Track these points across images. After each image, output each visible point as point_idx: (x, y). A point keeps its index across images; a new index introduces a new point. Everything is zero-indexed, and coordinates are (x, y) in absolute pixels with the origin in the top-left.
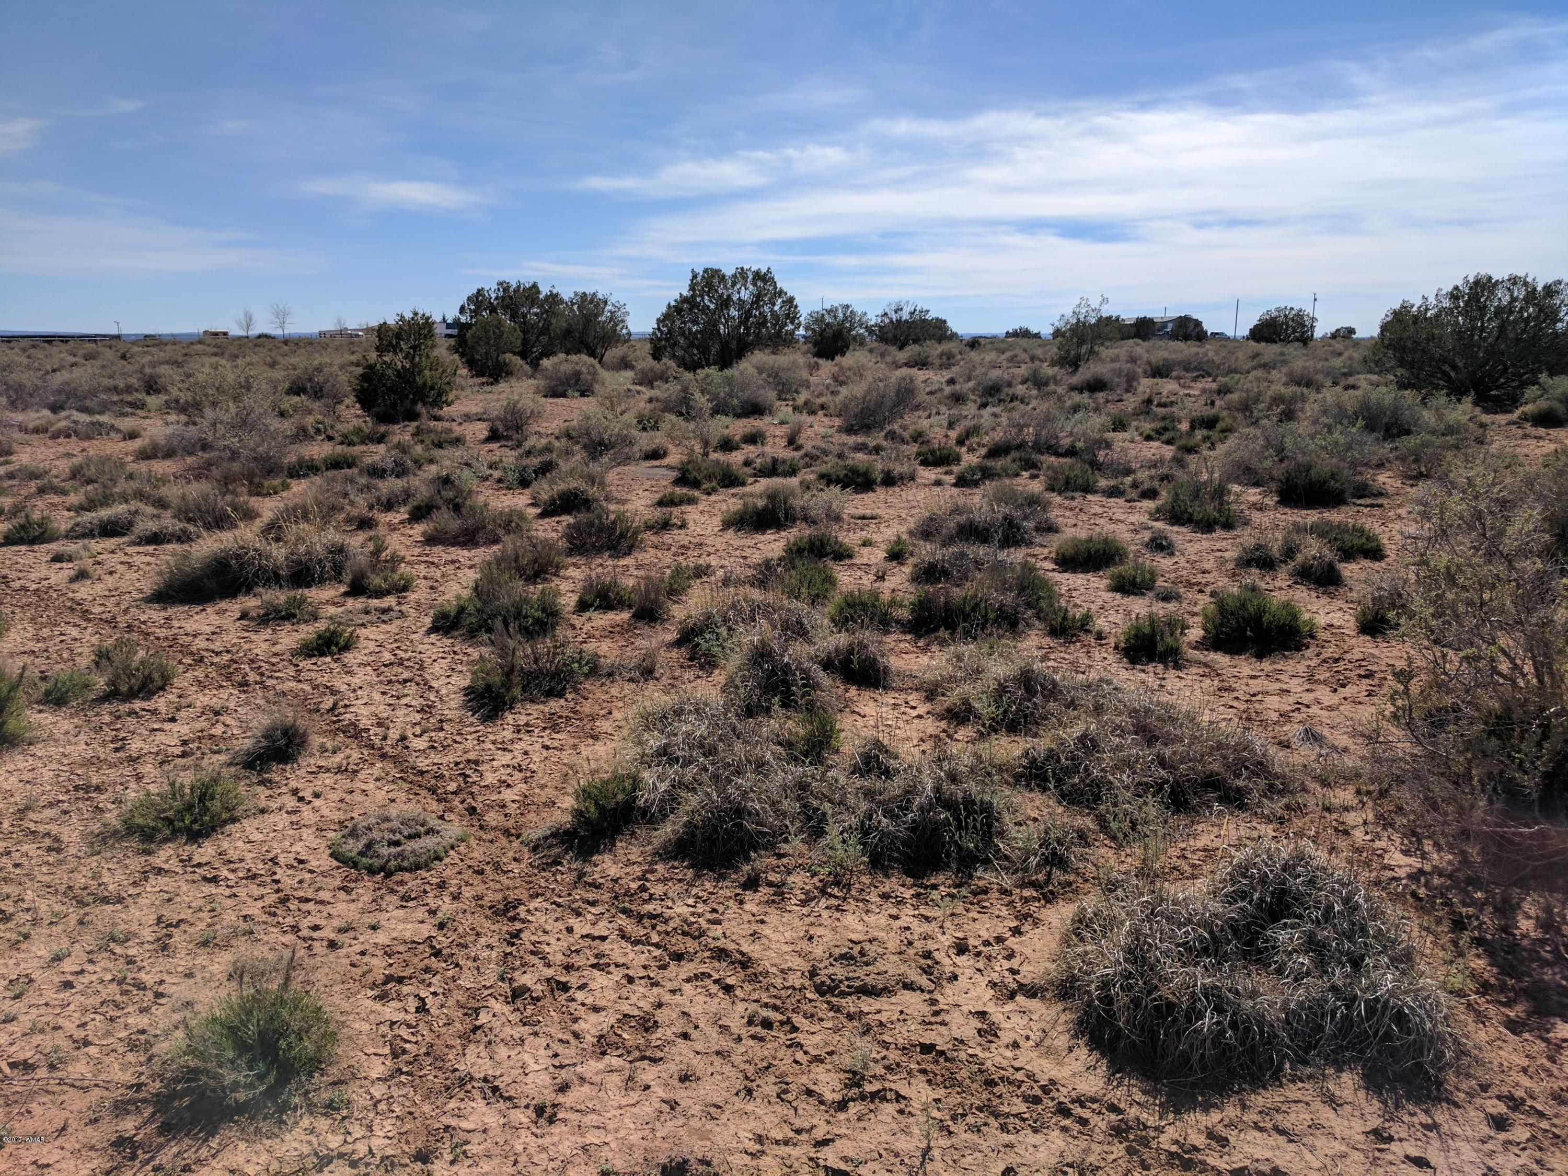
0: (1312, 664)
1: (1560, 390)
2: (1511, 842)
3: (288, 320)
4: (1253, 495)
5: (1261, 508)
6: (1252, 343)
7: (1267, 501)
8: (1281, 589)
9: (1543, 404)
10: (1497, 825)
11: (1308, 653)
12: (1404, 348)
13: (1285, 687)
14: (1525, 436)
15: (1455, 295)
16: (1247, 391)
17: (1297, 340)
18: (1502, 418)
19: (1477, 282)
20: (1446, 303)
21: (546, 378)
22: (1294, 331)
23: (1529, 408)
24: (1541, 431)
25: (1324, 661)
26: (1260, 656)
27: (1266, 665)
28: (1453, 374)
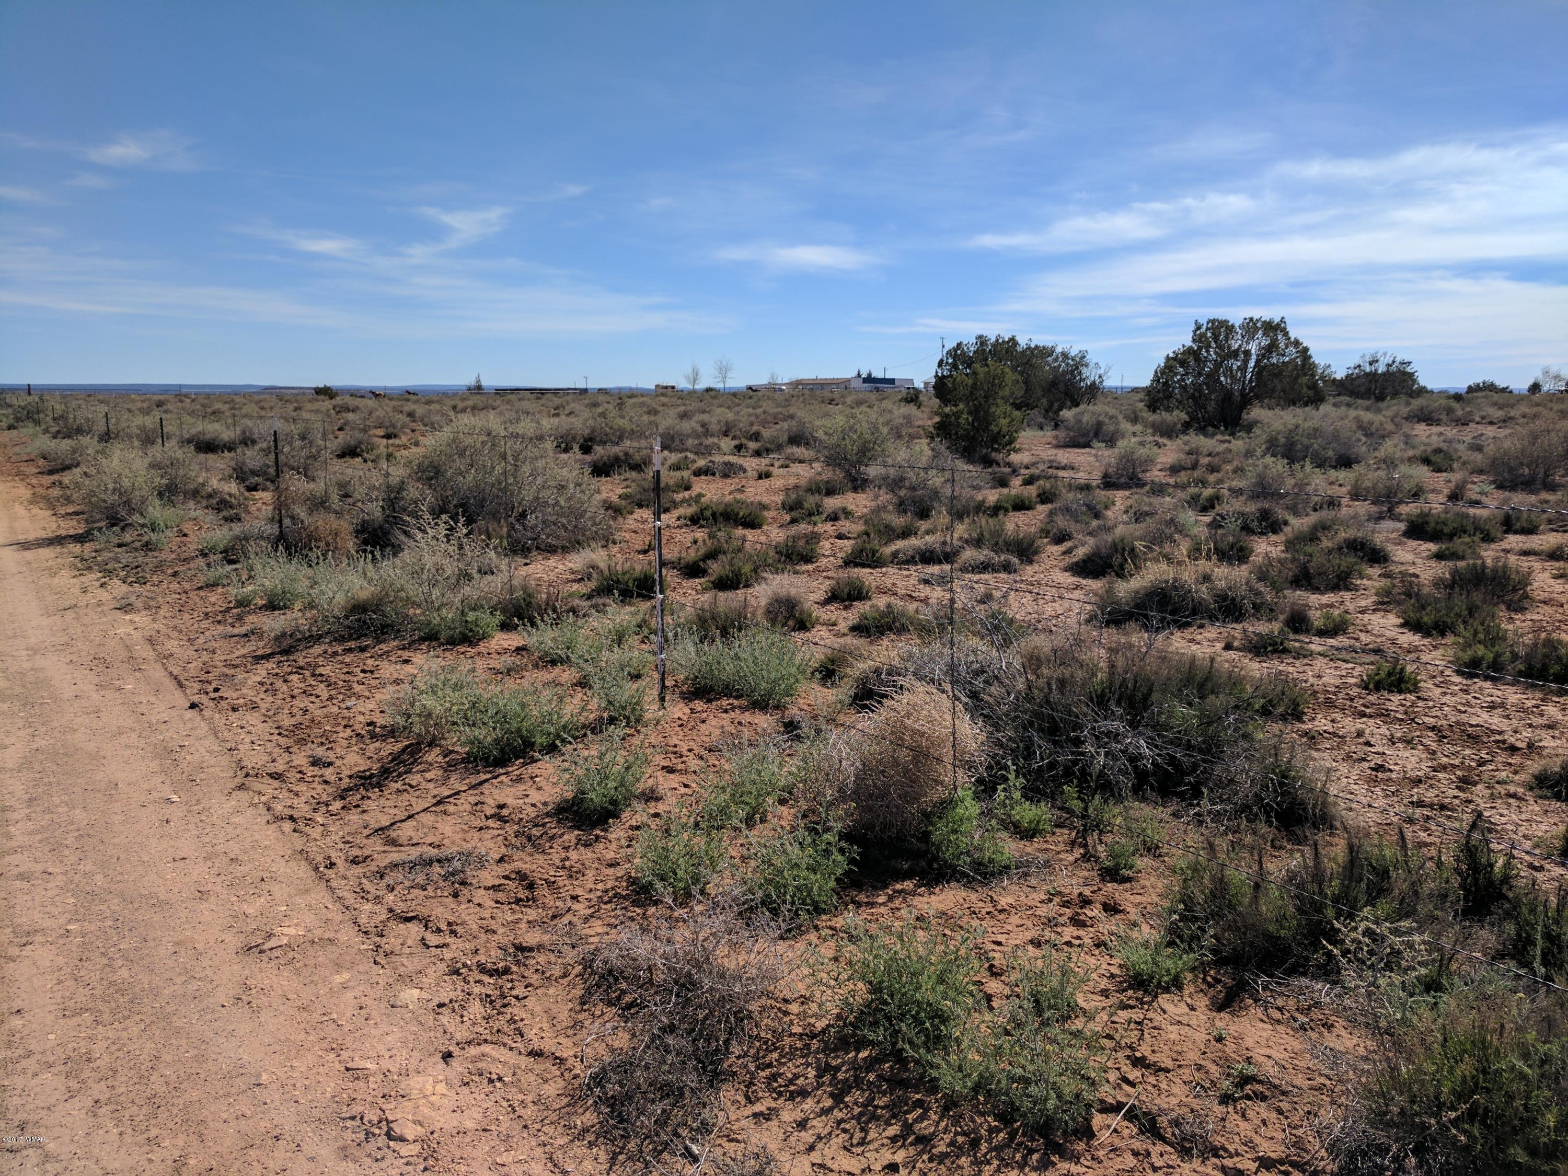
3: (729, 375)
21: (1067, 428)
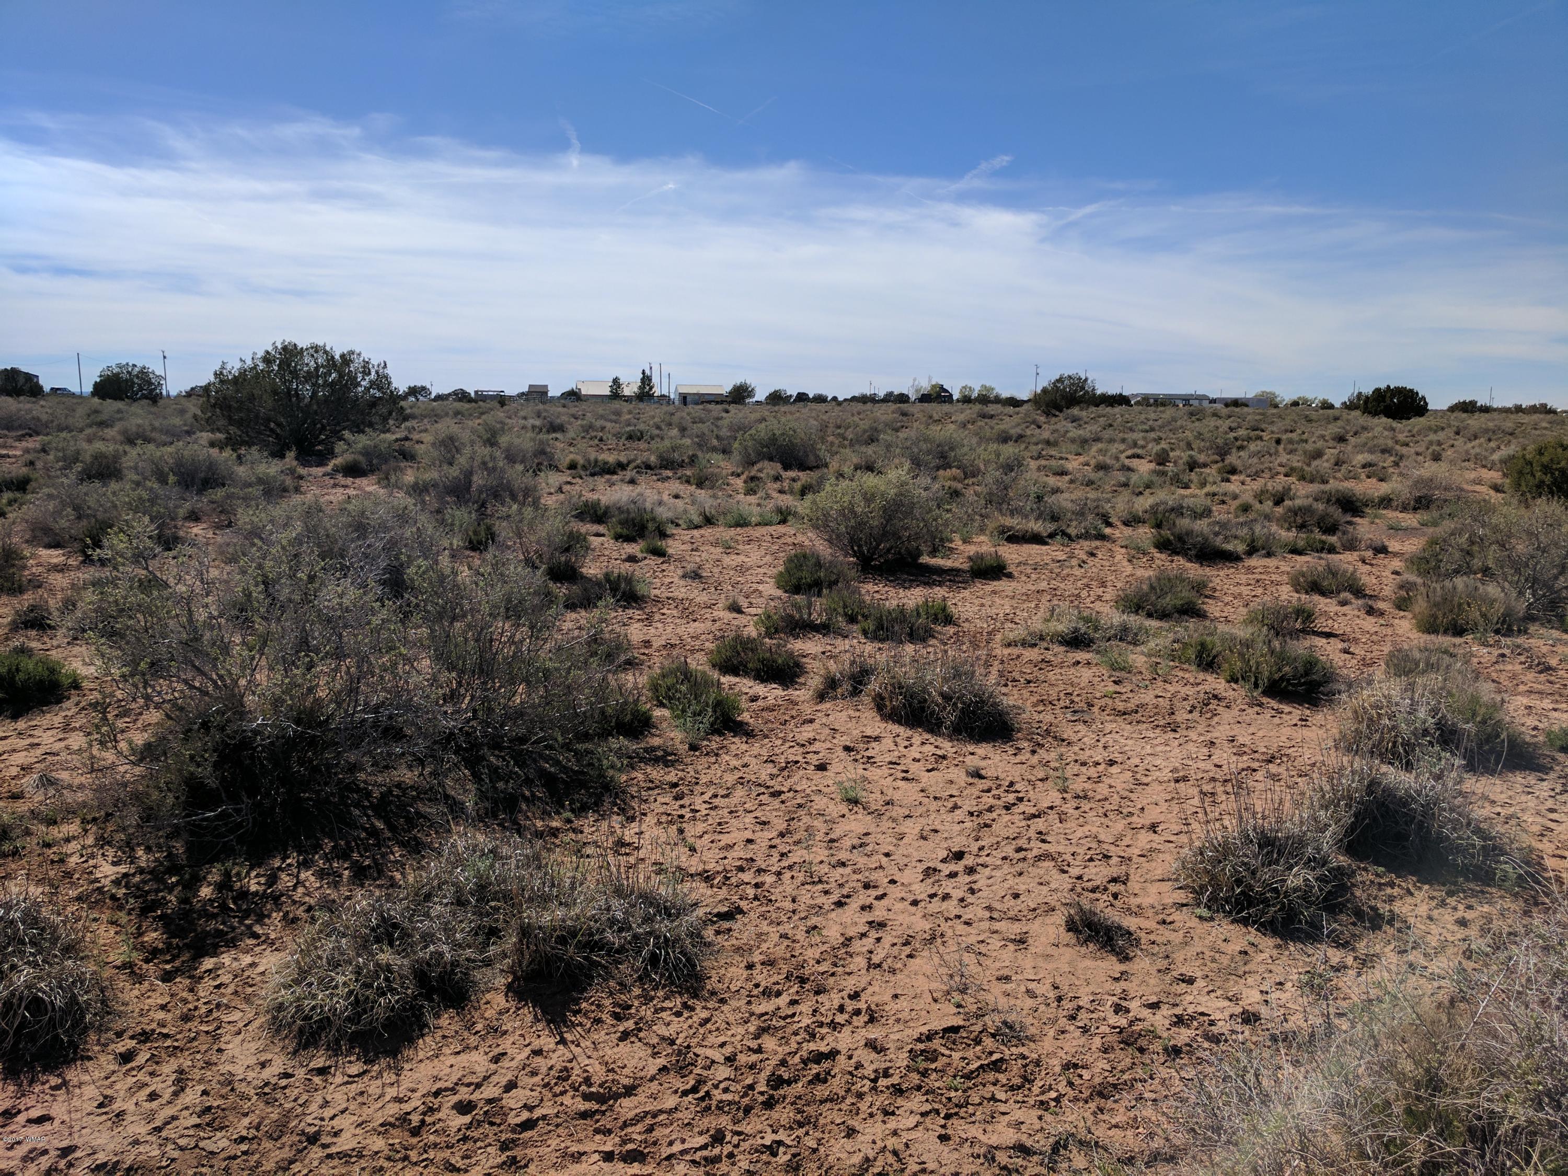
0: (70, 714)
1: (360, 445)
2: (199, 826)
4: (55, 556)
5: (60, 569)
6: (96, 400)
7: (70, 562)
8: (59, 646)
9: (348, 457)
10: (188, 816)
11: (66, 704)
12: (230, 407)
13: (36, 741)
14: (335, 486)
15: (267, 359)
16: (63, 450)
17: (145, 397)
18: (319, 471)
19: (285, 348)
20: (261, 366)
22: (141, 389)
23: (338, 461)
24: (349, 481)
25: (83, 709)
26: (15, 717)
27: (21, 724)
28: (278, 431)
